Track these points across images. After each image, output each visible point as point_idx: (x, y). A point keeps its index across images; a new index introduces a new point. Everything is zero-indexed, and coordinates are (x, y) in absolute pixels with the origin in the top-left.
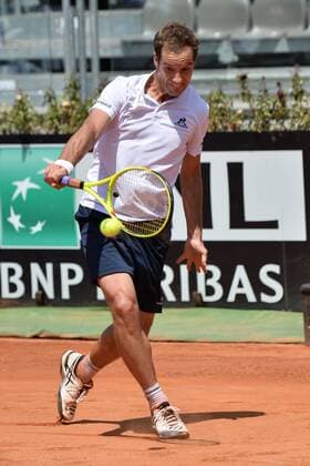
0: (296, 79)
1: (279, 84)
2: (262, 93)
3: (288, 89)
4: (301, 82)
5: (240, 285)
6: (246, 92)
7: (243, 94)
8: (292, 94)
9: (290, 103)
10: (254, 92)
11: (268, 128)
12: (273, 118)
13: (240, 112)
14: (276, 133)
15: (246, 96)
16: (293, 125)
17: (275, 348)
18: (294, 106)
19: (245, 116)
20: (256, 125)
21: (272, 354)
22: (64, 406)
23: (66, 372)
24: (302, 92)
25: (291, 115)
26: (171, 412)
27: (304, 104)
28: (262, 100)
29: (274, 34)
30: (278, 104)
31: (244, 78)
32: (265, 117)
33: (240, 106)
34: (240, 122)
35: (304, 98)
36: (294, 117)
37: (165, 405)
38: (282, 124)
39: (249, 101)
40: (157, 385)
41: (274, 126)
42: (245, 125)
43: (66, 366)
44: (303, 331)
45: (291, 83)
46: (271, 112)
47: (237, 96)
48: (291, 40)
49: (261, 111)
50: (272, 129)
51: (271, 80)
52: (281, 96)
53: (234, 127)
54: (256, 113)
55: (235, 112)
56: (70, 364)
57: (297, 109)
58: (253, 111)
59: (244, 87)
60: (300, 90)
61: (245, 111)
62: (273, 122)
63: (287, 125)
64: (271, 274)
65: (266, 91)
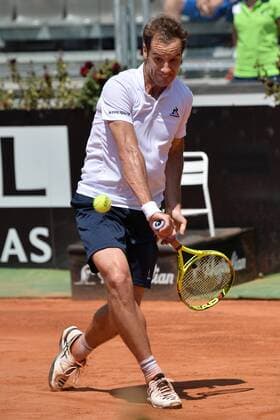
0: (60, 63)
1: (45, 67)
2: (30, 76)
3: (54, 72)
4: (64, 66)
5: (13, 247)
6: (15, 74)
7: (13, 76)
8: (57, 77)
9: (55, 84)
10: (24, 75)
11: (36, 106)
12: (40, 97)
13: (10, 92)
14: (43, 111)
15: (16, 78)
16: (57, 104)
17: (45, 302)
18: (59, 87)
19: (16, 95)
20: (26, 105)
21: (43, 308)
22: (54, 376)
23: (64, 346)
24: (65, 75)
25: (56, 94)
26: (166, 383)
27: (67, 85)
28: (30, 81)
29: (36, 22)
30: (45, 85)
31: (13, 62)
32: (32, 97)
33: (11, 87)
34: (10, 101)
35: (68, 79)
36: (59, 97)
37: (160, 376)
38: (49, 103)
39: (18, 82)
40: (151, 358)
41: (41, 104)
42: (16, 104)
43: (65, 340)
44: (69, 286)
45: (55, 66)
46: (38, 91)
47: (8, 78)
48: (52, 29)
49: (29, 92)
50: (39, 107)
51: (38, 64)
52: (48, 78)
53: (5, 105)
54: (25, 93)
55: (6, 92)
56: (69, 339)
57: (62, 90)
58: (22, 91)
59: (14, 70)
60: (63, 72)
61: (15, 91)
62: (41, 101)
63: (53, 103)
64: (40, 237)
65: (33, 74)
